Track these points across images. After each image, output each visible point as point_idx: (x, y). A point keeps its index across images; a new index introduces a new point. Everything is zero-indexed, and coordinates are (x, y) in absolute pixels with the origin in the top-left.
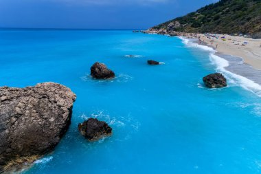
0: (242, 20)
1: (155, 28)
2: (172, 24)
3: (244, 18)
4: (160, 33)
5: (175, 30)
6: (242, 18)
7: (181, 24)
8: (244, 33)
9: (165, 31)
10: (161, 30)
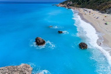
0: (98, 3)
1: (61, 3)
2: (69, 3)
3: (99, 2)
4: (64, 7)
5: (70, 5)
6: (98, 2)
7: (73, 2)
8: (98, 10)
9: (66, 6)
10: (64, 5)
